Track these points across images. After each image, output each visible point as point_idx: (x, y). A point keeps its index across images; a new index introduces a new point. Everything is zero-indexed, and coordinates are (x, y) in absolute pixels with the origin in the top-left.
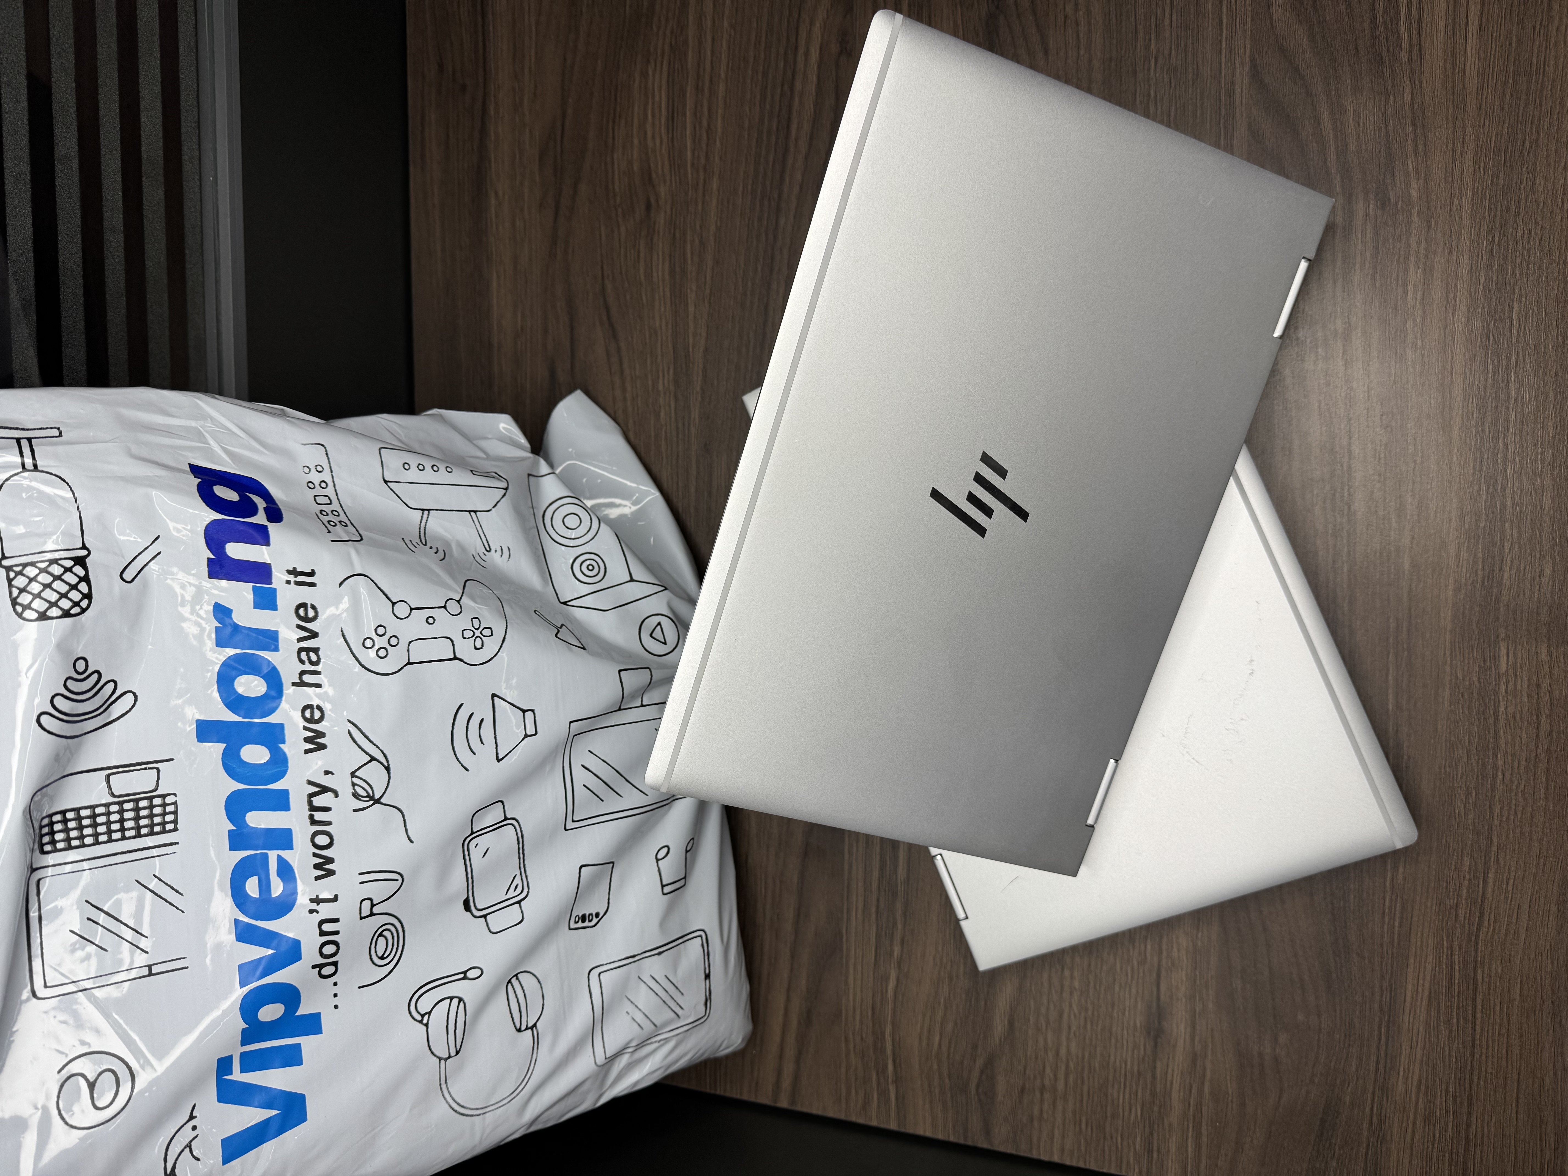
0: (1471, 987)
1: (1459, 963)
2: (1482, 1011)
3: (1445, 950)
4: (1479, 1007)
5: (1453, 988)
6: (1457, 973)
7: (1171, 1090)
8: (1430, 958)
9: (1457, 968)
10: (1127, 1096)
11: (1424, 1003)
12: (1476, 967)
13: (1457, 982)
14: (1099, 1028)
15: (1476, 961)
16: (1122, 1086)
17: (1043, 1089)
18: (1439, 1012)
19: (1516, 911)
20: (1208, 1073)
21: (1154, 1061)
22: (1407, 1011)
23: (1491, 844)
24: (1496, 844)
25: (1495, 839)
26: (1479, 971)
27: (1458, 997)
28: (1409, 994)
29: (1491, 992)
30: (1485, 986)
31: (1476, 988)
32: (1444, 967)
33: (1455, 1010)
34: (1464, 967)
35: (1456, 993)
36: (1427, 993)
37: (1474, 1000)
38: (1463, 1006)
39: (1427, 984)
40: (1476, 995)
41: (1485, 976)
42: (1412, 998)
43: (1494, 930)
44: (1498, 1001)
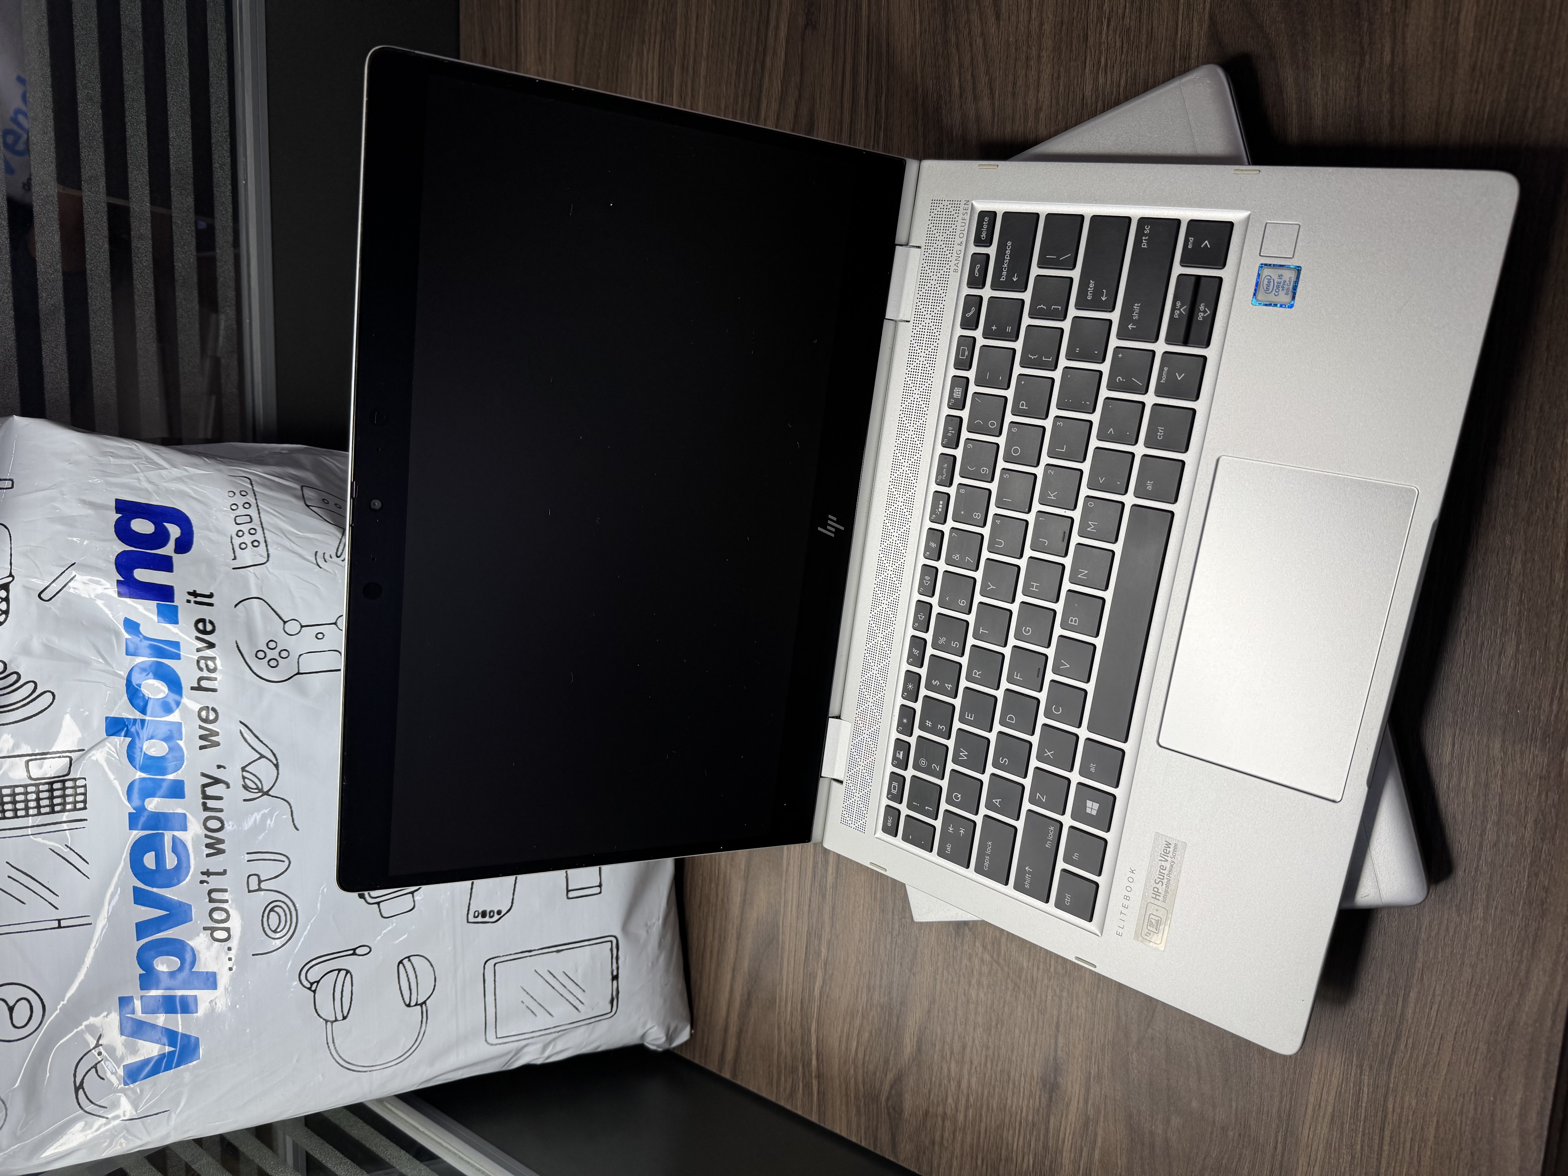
0: (1380, 1114)
1: (1368, 1085)
2: (1390, 1144)
3: (1354, 1068)
4: (1387, 1139)
5: (1359, 1111)
6: (1365, 1096)
7: (1063, 1148)
8: (1337, 1072)
9: (1366, 1089)
10: (1021, 1144)
11: (1326, 1120)
12: (1387, 1093)
13: (1364, 1105)
14: (999, 1070)
15: (1388, 1087)
16: (1017, 1132)
17: (944, 1117)
18: (1342, 1133)
19: (1438, 1040)
20: (1099, 1140)
21: (1048, 1116)
22: (1307, 1125)
23: (1416, 959)
24: (1421, 960)
25: (1420, 955)
26: (1391, 1099)
27: (1364, 1123)
28: (1310, 1107)
29: (1403, 1125)
30: (1396, 1117)
31: (1386, 1117)
32: (1352, 1085)
33: (1360, 1135)
34: (1373, 1091)
35: (1363, 1118)
36: (1330, 1109)
37: (1382, 1130)
38: (1369, 1133)
39: (1331, 1101)
40: (1384, 1125)
41: (1397, 1105)
42: (1314, 1111)
43: (1411, 1056)
44: (1409, 1137)
